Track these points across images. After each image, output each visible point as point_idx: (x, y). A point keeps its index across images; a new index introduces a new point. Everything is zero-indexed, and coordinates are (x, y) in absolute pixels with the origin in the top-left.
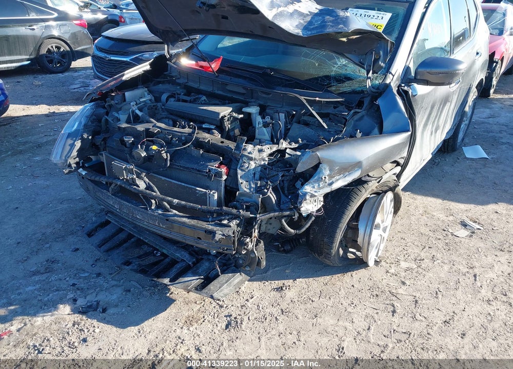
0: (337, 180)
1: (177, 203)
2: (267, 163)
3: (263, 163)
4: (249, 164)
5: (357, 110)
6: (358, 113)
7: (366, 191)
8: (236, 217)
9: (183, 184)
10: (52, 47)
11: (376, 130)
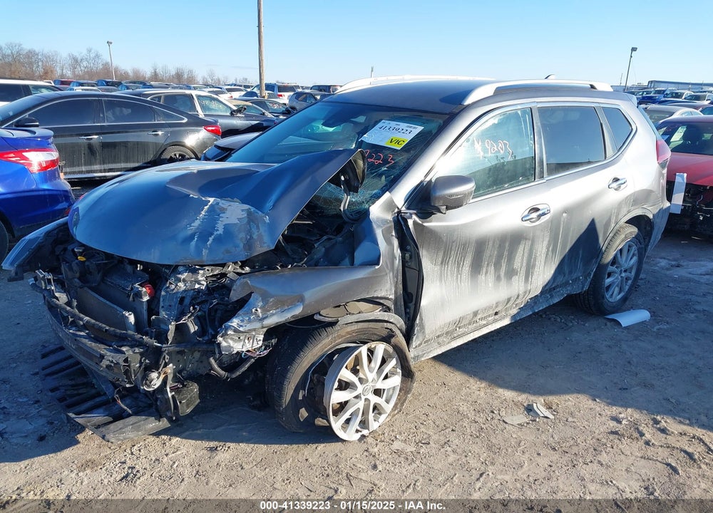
0: (273, 315)
1: (87, 322)
2: (203, 287)
3: (197, 286)
4: (177, 285)
5: (331, 236)
6: (332, 239)
7: (328, 336)
8: (140, 344)
9: (108, 302)
10: (175, 155)
11: (347, 261)
